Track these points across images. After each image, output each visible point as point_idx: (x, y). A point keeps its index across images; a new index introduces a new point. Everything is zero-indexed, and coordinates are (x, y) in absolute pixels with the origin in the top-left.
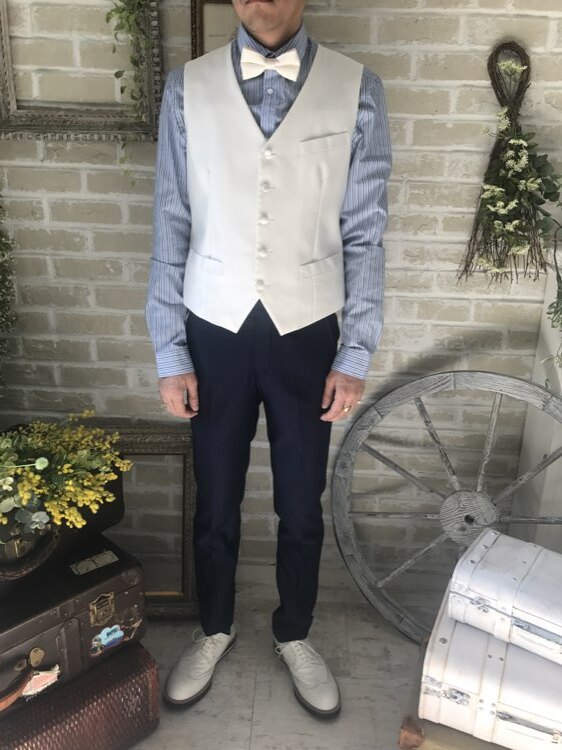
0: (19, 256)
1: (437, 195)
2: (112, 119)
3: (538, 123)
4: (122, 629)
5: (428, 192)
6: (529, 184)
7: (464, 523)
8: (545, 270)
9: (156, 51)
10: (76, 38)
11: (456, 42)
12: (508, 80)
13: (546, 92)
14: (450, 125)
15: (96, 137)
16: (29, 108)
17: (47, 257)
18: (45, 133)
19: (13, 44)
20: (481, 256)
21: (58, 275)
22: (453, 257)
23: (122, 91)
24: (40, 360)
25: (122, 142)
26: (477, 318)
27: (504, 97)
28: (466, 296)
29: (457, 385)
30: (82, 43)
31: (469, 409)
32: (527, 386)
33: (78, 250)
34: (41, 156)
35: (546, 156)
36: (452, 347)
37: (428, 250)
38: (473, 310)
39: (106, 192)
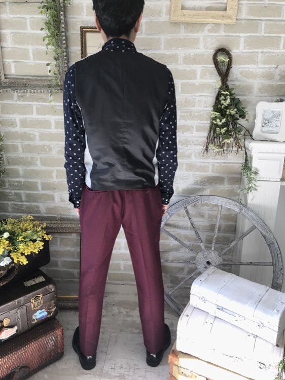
0: (6, 143)
1: (192, 116)
2: (46, 83)
3: (237, 83)
4: (46, 311)
5: (188, 114)
6: (231, 111)
9: (65, 54)
10: (31, 48)
14: (197, 84)
15: (39, 91)
16: (10, 78)
17: (18, 144)
18: (17, 89)
19: (3, 50)
20: (212, 143)
21: (24, 152)
22: (200, 143)
23: (50, 71)
24: (16, 190)
26: (213, 171)
27: (221, 72)
28: (207, 161)
29: (202, 202)
30: (33, 50)
31: (211, 212)
34: (15, 99)
35: (239, 99)
36: (202, 184)
37: (189, 141)
38: (211, 167)
39: (45, 115)
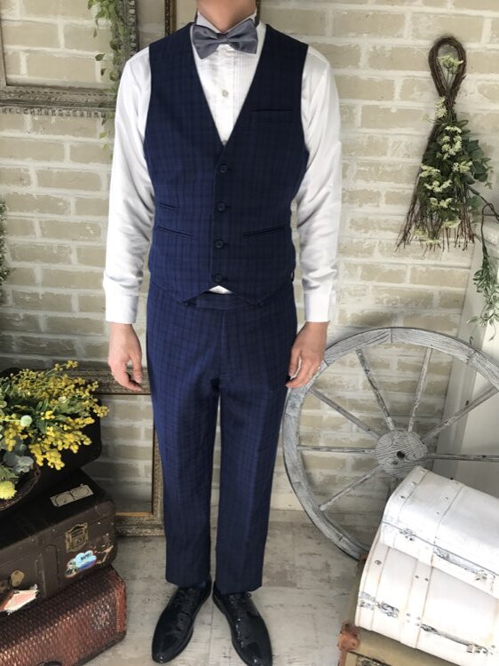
0: (9, 218)
1: (380, 172)
3: (471, 111)
4: (95, 554)
5: (373, 169)
6: (461, 166)
7: (397, 458)
8: (473, 241)
9: (133, 36)
10: (61, 22)
11: (401, 36)
12: (446, 71)
13: (479, 83)
14: (394, 111)
15: (78, 113)
16: (17, 85)
17: (34, 220)
18: (32, 108)
20: (418, 227)
22: (393, 227)
23: (102, 73)
24: (26, 309)
25: (102, 119)
26: (413, 281)
27: (443, 87)
28: (403, 262)
29: (394, 340)
30: (66, 26)
31: (403, 359)
32: (454, 342)
33: (61, 214)
34: (28, 128)
35: (477, 141)
36: (391, 305)
37: (372, 220)
38: (409, 273)
39: (87, 162)
